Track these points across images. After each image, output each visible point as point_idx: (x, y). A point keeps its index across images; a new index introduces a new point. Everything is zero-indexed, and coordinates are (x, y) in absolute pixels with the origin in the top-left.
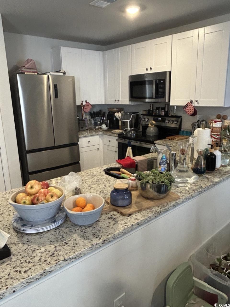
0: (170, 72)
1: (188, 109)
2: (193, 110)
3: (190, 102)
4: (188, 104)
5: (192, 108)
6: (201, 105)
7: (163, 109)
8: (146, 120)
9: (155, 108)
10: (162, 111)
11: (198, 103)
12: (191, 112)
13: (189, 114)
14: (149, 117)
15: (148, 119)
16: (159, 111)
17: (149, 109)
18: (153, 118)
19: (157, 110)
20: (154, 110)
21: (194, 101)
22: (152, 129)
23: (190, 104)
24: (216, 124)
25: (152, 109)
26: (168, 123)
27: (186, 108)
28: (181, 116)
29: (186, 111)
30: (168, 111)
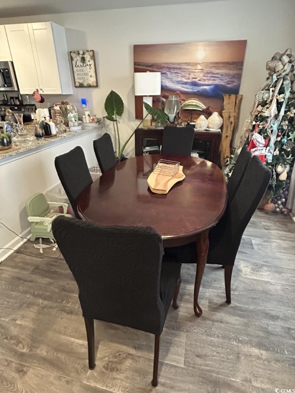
0: (12, 63)
1: (36, 96)
2: (40, 97)
3: (36, 91)
4: (35, 92)
5: (39, 96)
6: (45, 93)
7: (17, 98)
8: (3, 109)
9: (9, 98)
10: (16, 101)
11: (43, 92)
12: (39, 99)
13: (38, 101)
14: (6, 107)
15: (5, 109)
16: (13, 101)
17: (3, 99)
18: (9, 107)
19: (12, 100)
20: (9, 100)
21: (39, 90)
22: (10, 117)
23: (37, 92)
24: (57, 107)
25: (6, 99)
26: (25, 111)
27: (34, 96)
28: (35, 105)
29: (35, 98)
30: (22, 100)
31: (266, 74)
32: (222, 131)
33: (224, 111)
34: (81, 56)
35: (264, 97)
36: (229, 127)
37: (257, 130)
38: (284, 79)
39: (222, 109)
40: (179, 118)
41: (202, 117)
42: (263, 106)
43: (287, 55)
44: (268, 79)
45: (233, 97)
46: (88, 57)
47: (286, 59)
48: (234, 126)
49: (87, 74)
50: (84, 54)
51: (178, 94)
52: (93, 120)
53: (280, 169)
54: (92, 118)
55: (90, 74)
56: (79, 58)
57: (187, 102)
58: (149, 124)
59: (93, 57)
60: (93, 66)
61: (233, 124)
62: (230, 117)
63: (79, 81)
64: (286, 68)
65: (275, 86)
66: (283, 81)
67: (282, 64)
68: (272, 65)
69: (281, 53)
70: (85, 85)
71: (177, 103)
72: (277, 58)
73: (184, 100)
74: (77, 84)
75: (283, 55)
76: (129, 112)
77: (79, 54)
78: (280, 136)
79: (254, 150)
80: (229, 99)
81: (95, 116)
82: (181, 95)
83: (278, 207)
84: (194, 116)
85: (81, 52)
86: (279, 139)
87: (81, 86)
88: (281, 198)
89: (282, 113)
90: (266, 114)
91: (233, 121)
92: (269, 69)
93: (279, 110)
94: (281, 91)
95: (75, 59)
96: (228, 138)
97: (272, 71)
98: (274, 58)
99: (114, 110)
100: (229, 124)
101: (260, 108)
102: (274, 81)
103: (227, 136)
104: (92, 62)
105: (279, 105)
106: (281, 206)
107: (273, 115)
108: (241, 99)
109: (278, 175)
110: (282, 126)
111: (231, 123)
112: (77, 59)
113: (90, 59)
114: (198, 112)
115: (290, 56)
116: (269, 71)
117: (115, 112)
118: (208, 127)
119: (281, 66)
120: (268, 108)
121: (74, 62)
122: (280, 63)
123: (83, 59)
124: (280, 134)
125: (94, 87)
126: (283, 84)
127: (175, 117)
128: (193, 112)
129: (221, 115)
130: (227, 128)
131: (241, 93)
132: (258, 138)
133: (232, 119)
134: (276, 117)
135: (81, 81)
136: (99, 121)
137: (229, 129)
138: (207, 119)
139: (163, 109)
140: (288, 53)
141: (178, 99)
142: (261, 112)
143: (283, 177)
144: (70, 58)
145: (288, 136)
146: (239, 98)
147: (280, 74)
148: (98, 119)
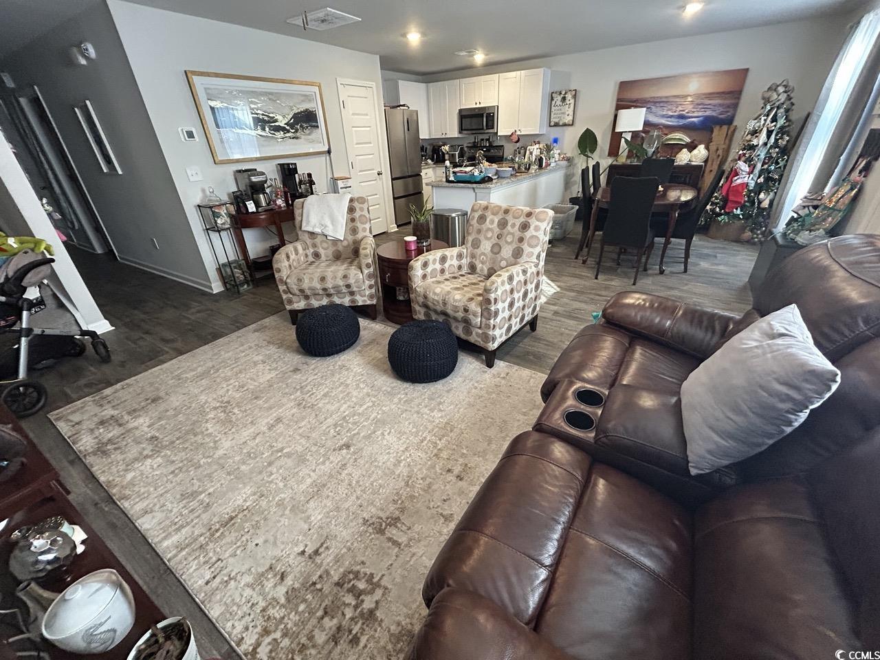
0: (498, 107)
1: (513, 137)
2: (517, 139)
3: (514, 131)
4: (513, 133)
5: (516, 137)
6: (524, 133)
7: (488, 140)
9: (479, 140)
10: (486, 142)
11: (522, 132)
13: (514, 141)
17: (474, 141)
19: (482, 142)
20: (479, 142)
21: (518, 131)
26: (494, 152)
27: (510, 137)
28: (503, 146)
29: (512, 139)
30: (492, 141)
31: (761, 103)
32: (705, 165)
33: (711, 144)
34: (562, 96)
35: (756, 126)
36: (715, 160)
37: (743, 159)
38: (778, 108)
39: (710, 140)
40: (658, 152)
41: (685, 150)
42: (752, 135)
43: (784, 86)
44: (763, 108)
45: (725, 128)
46: (569, 96)
47: (781, 89)
48: (722, 159)
49: (564, 113)
50: (566, 93)
51: (660, 128)
52: (563, 158)
53: (762, 196)
54: (562, 156)
55: (567, 113)
56: (560, 98)
57: (669, 136)
58: (624, 160)
59: (575, 97)
60: (572, 106)
61: (720, 157)
62: (717, 150)
63: (554, 120)
64: (780, 97)
65: (768, 116)
66: (777, 110)
67: (777, 94)
68: (767, 95)
69: (778, 84)
70: (561, 124)
71: (658, 137)
72: (773, 88)
73: (666, 135)
74: (552, 124)
75: (780, 85)
76: (602, 149)
77: (561, 93)
78: (766, 163)
79: (736, 178)
80: (719, 130)
81: (565, 154)
82: (664, 130)
83: (757, 238)
84: (676, 150)
85: (563, 93)
86: (766, 166)
87: (556, 125)
88: (762, 227)
89: (772, 140)
90: (755, 142)
91: (721, 154)
92: (764, 98)
93: (769, 137)
94: (774, 120)
95: (555, 100)
96: (712, 173)
97: (767, 100)
98: (770, 89)
99: (586, 147)
100: (715, 157)
101: (749, 136)
102: (767, 110)
103: (711, 171)
104: (572, 101)
105: (769, 133)
106: (760, 236)
107: (761, 143)
108: (734, 130)
109: (760, 202)
110: (771, 153)
111: (719, 156)
112: (558, 98)
113: (570, 98)
114: (679, 146)
115: (785, 86)
116: (763, 101)
117: (588, 150)
118: (690, 161)
119: (775, 96)
120: (757, 137)
121: (553, 102)
122: (775, 94)
123: (564, 99)
124: (767, 161)
125: (569, 125)
126: (776, 112)
127: (654, 152)
128: (676, 146)
129: (707, 148)
130: (713, 161)
131: (735, 123)
132: (743, 166)
133: (720, 152)
134: (765, 144)
135: (557, 120)
136: (569, 160)
137: (715, 163)
138: (690, 152)
139: (642, 144)
140: (784, 83)
141: (660, 133)
142: (750, 141)
143: (765, 204)
144: (550, 98)
145: (777, 163)
146: (732, 129)
147: (775, 104)
148: (567, 158)
